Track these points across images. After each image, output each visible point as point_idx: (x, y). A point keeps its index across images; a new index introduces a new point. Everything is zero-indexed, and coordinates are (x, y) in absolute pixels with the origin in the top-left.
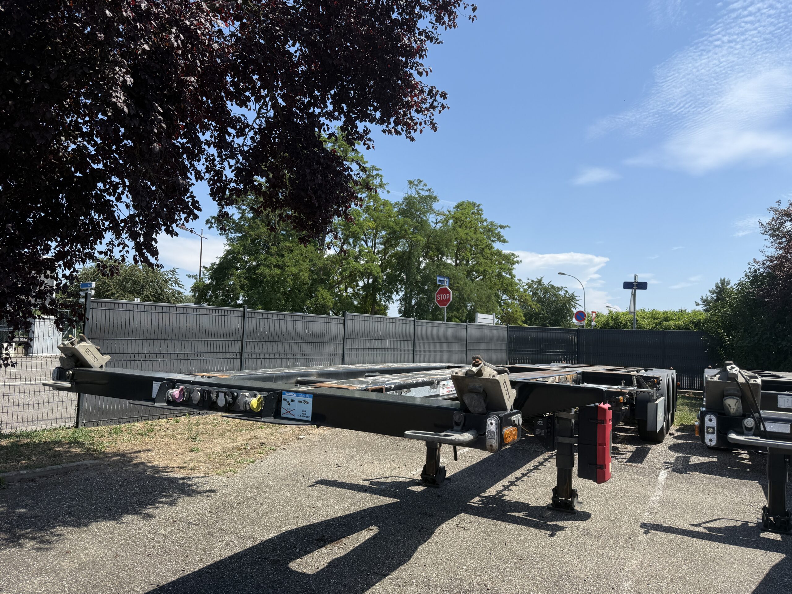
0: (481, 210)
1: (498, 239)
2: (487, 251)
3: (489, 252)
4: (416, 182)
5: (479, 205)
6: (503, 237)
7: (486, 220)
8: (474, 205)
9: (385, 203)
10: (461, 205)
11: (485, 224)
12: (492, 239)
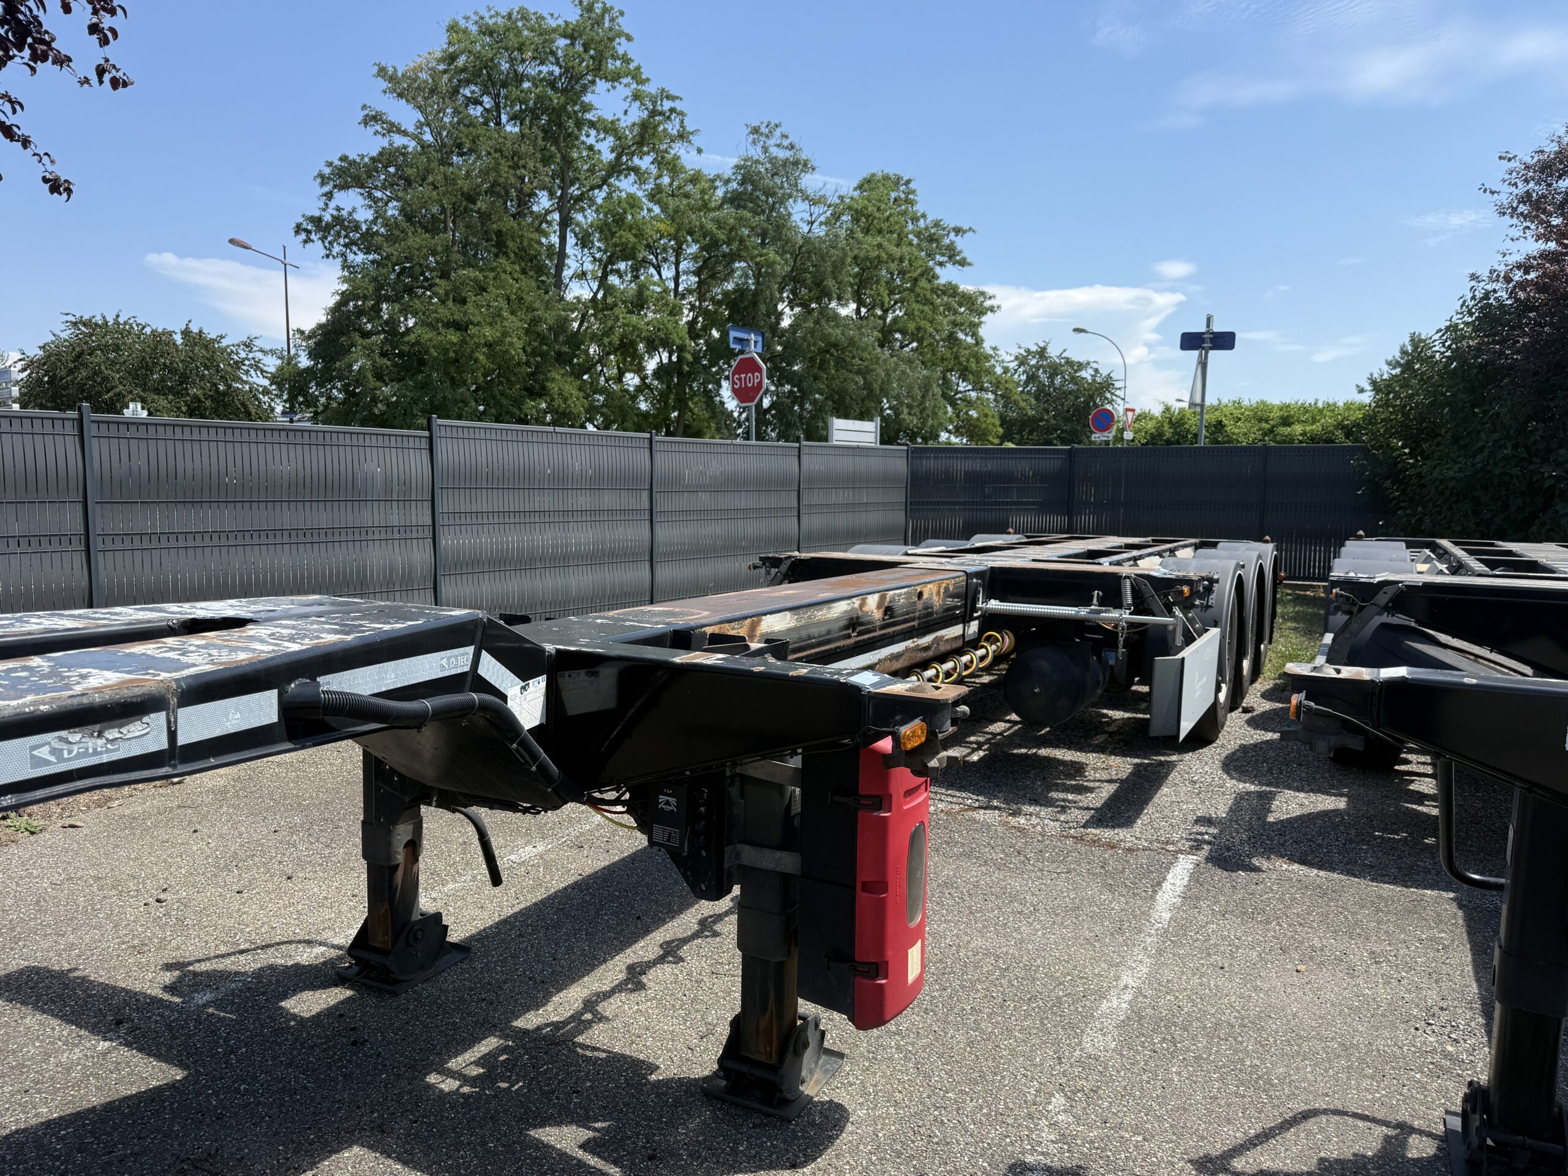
0: (913, 192)
1: (950, 257)
2: (923, 283)
3: (928, 286)
4: (764, 130)
5: (908, 182)
6: (960, 252)
7: (924, 216)
8: (897, 181)
9: (695, 179)
10: (869, 182)
11: (922, 223)
12: (938, 258)
